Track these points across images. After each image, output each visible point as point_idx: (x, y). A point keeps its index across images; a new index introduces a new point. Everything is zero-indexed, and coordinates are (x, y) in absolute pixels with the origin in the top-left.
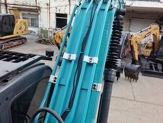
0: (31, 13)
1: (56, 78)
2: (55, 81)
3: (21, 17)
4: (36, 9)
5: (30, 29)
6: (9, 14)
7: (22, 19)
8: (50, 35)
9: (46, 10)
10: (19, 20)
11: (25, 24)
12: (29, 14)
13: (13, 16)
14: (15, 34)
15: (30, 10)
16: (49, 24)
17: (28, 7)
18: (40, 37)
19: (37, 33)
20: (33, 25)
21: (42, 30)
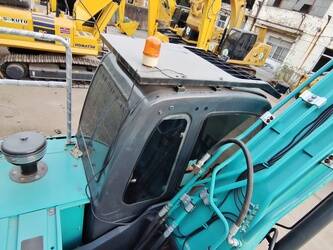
0: (284, 38)
1: (272, 118)
2: (268, 121)
3: (266, 40)
4: (295, 34)
5: (269, 61)
6: (252, 32)
7: (265, 44)
8: (294, 78)
9: (310, 39)
10: (261, 44)
11: (265, 51)
12: (280, 39)
13: (256, 36)
14: (245, 61)
15: (285, 34)
16: (301, 62)
17: (284, 29)
18: (277, 77)
19: (274, 70)
20: (275, 57)
21: (285, 68)
